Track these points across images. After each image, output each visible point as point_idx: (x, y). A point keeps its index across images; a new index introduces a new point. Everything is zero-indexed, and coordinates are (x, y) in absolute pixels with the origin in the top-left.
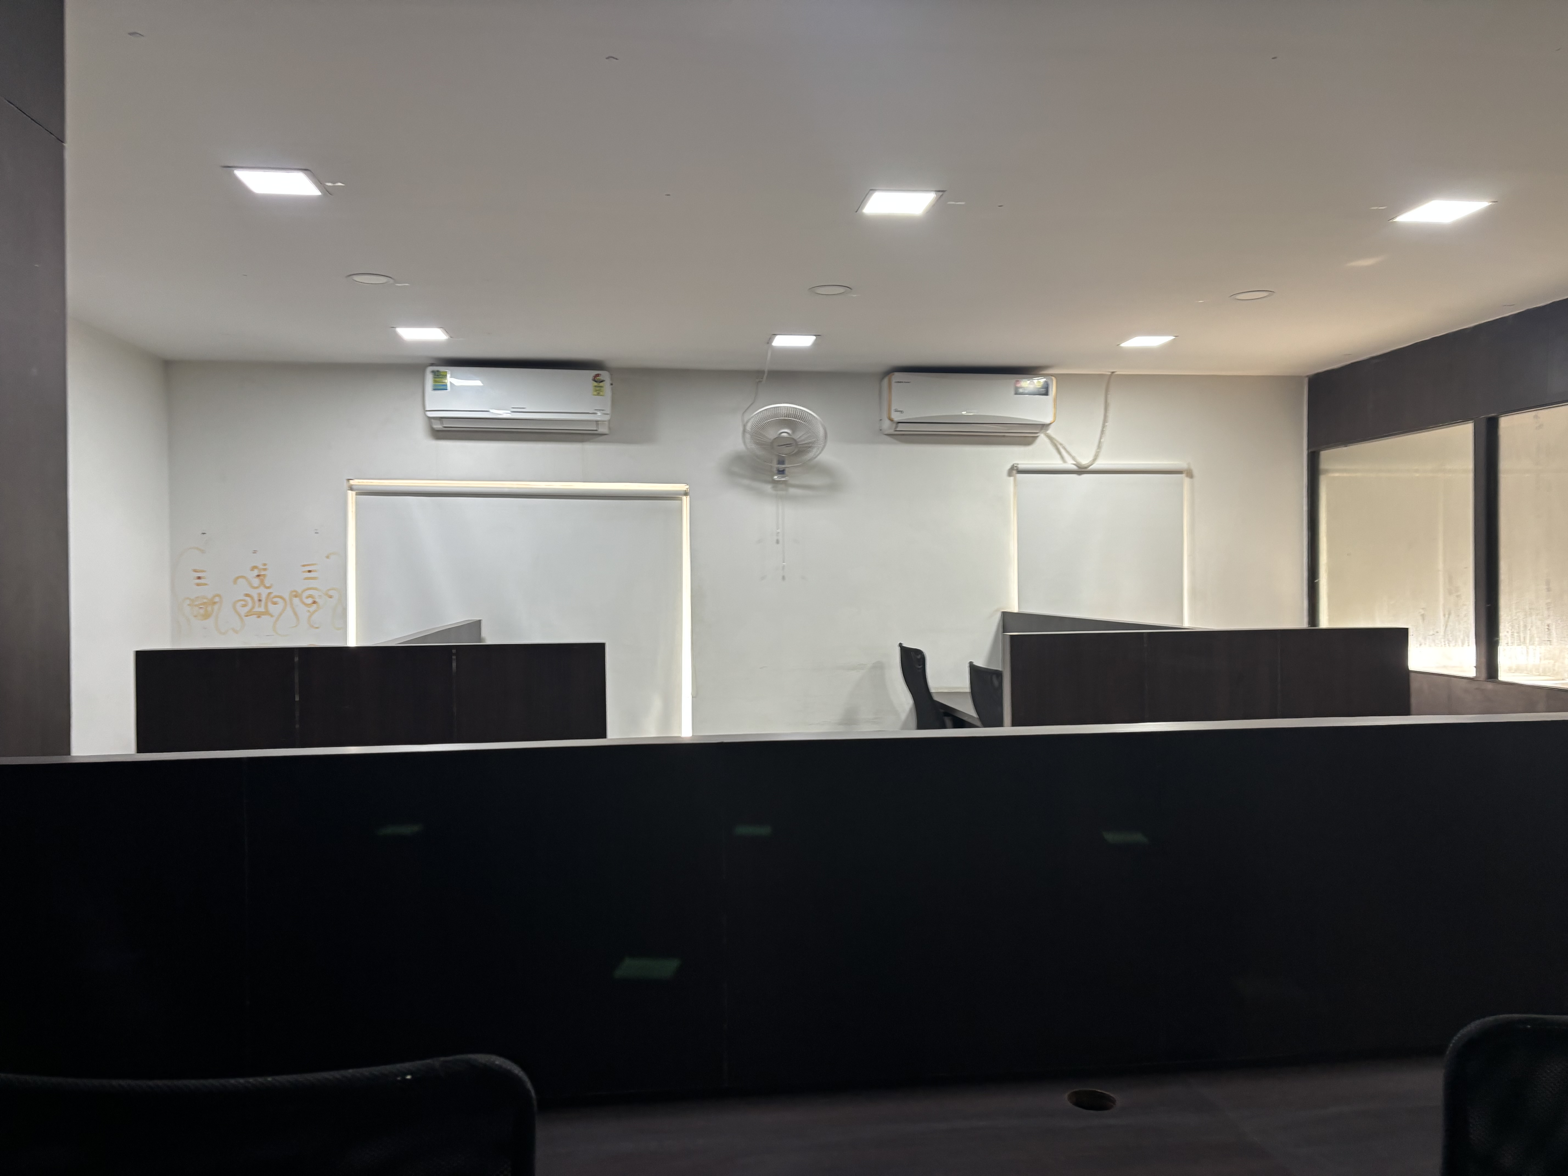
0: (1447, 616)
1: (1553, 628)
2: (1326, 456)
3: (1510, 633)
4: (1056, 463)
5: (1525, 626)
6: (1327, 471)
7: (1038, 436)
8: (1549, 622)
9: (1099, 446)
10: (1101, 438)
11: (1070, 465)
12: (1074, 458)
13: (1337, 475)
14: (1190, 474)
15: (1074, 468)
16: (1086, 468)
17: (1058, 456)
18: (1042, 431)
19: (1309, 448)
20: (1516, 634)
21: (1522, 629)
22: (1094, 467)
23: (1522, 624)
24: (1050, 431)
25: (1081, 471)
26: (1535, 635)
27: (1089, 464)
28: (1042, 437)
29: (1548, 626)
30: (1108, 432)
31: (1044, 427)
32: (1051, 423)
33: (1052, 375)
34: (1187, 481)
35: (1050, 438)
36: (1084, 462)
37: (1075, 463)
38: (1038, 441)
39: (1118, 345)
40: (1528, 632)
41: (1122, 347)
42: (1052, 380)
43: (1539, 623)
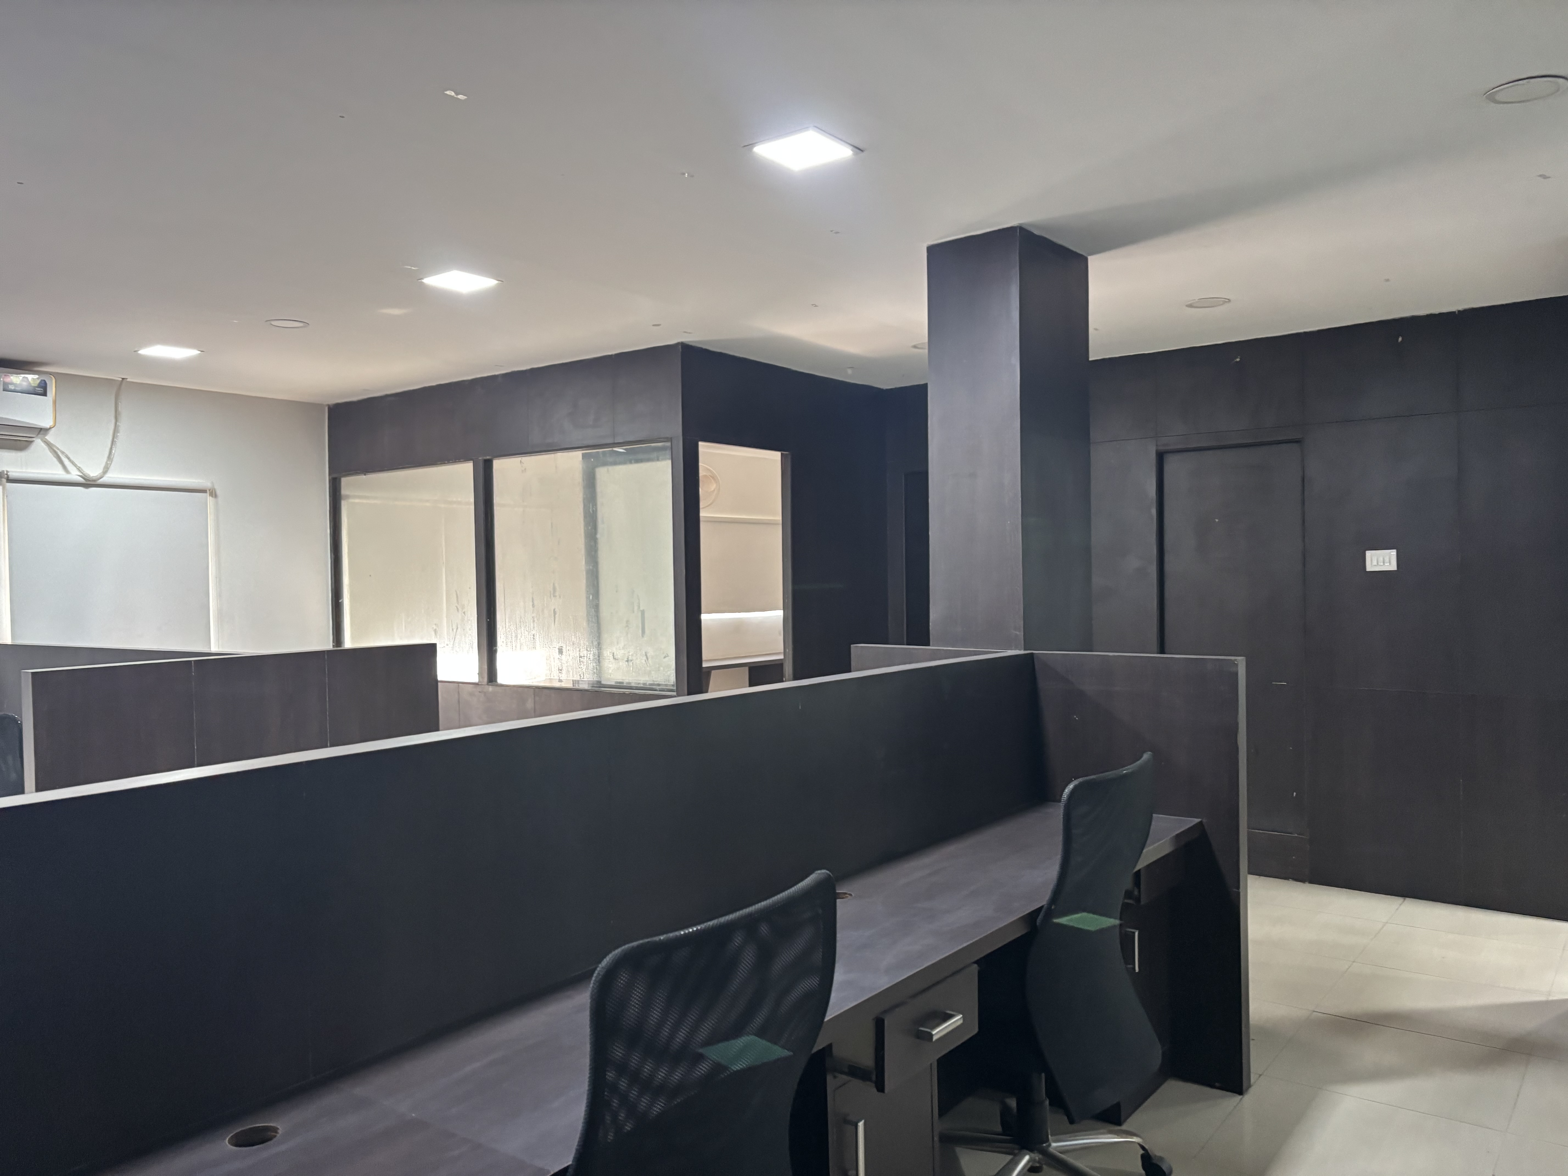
0: (455, 630)
1: (537, 637)
2: (348, 484)
3: (505, 643)
4: (58, 474)
5: (516, 636)
6: (348, 497)
7: (32, 442)
8: (533, 632)
9: (110, 457)
10: (111, 449)
11: (74, 476)
12: (79, 469)
13: (357, 501)
14: (213, 494)
15: (81, 480)
16: (95, 481)
17: (60, 466)
18: (39, 436)
19: (330, 474)
20: (509, 643)
21: (514, 639)
22: (106, 479)
23: (514, 635)
24: (49, 437)
25: (88, 483)
26: (524, 644)
27: (99, 476)
28: (38, 442)
29: (534, 636)
30: (119, 443)
31: (42, 431)
32: (50, 428)
33: (50, 373)
34: (210, 500)
35: (49, 445)
36: (93, 472)
37: (81, 474)
38: (33, 447)
39: (135, 351)
40: (519, 640)
41: (140, 355)
42: (52, 380)
43: (527, 633)
